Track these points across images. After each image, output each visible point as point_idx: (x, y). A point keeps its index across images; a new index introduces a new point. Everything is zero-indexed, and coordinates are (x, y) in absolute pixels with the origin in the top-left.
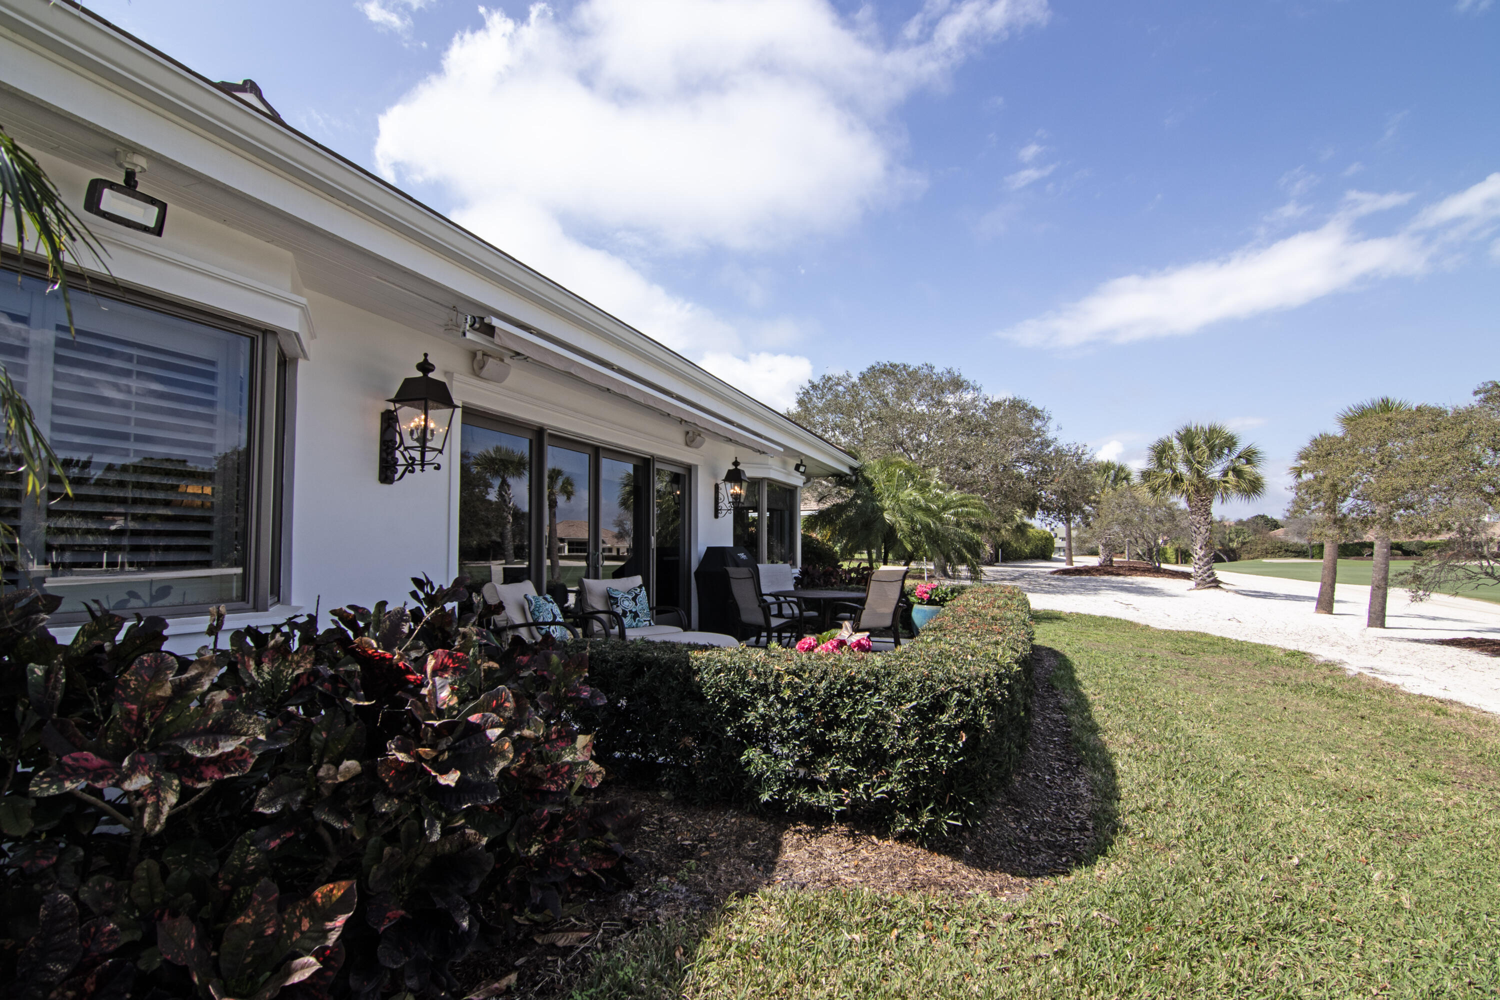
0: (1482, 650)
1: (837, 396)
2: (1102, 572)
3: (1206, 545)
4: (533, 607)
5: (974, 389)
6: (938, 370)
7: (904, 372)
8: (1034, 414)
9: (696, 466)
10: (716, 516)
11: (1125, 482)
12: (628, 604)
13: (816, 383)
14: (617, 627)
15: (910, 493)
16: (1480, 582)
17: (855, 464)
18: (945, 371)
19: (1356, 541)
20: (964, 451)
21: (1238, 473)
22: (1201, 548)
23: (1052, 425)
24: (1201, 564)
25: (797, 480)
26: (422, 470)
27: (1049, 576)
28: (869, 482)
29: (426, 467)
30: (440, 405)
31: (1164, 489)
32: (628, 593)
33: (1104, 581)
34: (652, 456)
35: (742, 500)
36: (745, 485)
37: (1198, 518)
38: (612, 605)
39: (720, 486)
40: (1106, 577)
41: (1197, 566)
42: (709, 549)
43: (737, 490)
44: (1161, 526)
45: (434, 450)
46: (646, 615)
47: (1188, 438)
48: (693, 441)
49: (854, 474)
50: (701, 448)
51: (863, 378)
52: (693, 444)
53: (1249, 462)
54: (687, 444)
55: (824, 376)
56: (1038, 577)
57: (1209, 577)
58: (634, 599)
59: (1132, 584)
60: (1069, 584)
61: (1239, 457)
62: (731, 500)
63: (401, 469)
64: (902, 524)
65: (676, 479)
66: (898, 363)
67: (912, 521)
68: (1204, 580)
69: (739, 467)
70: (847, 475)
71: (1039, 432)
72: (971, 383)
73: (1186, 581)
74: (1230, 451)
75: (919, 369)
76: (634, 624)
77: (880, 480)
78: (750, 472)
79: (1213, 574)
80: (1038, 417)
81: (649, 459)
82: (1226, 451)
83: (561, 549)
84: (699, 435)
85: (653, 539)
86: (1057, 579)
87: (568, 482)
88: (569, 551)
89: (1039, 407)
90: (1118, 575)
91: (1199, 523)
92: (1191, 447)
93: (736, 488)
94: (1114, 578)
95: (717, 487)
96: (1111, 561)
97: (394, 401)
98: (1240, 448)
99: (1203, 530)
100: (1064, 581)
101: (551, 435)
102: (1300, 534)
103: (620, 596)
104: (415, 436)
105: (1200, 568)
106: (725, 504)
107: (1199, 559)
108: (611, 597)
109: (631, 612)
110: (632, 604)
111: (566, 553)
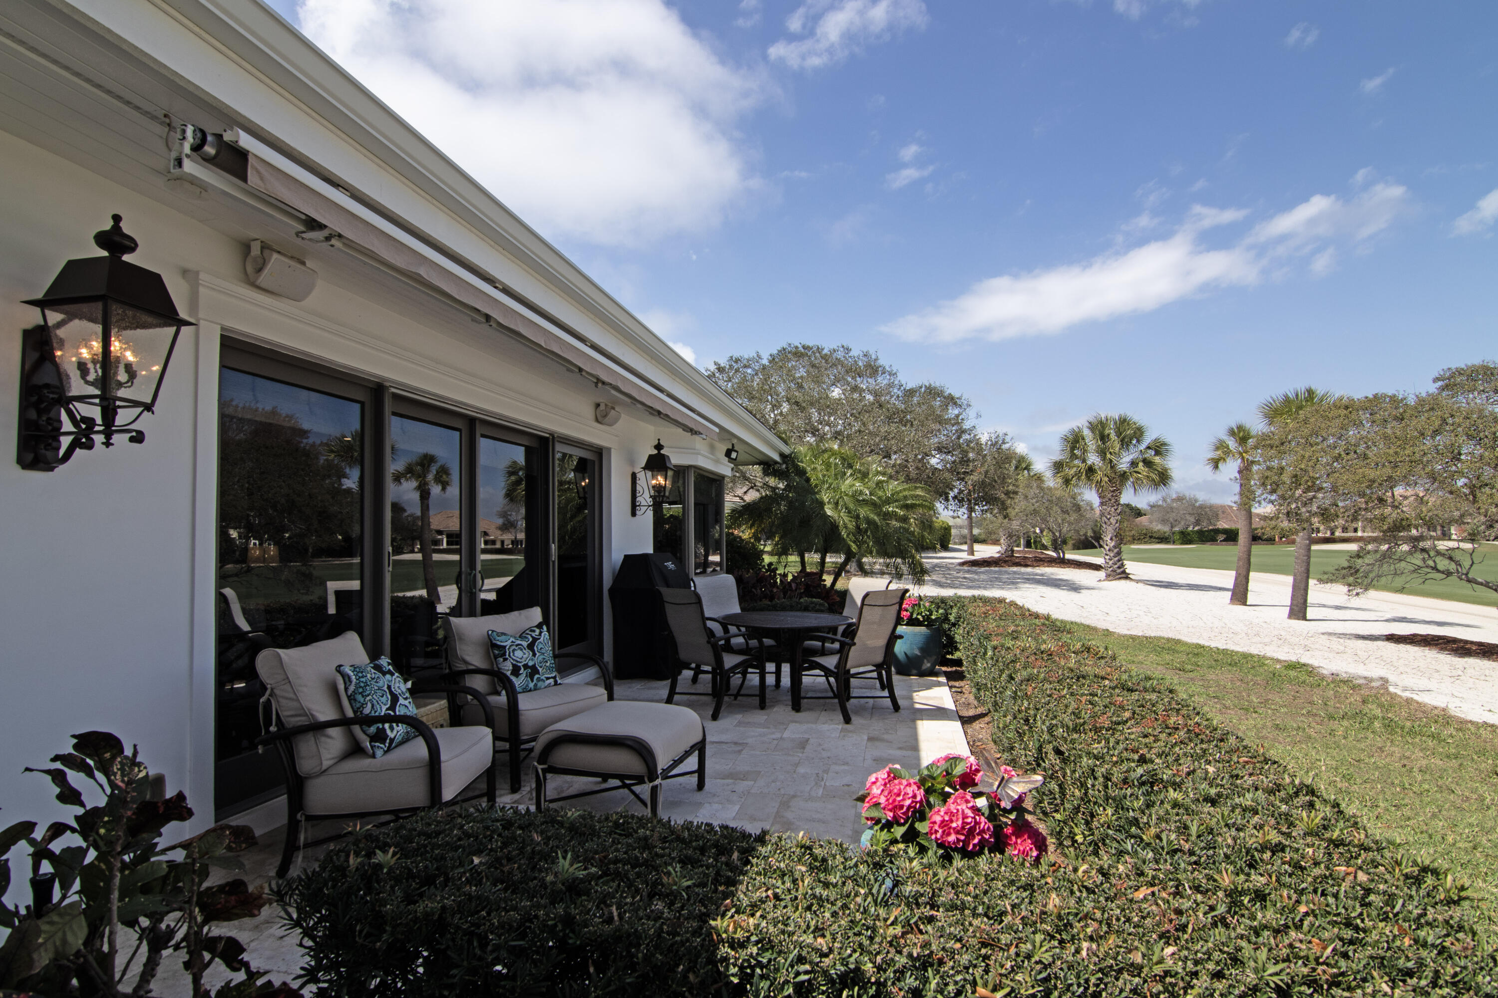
0: (1442, 649)
1: (744, 379)
2: (1010, 563)
3: (1116, 536)
4: (352, 688)
5: (890, 374)
6: (855, 353)
7: (817, 355)
8: (951, 400)
9: (609, 449)
10: (634, 514)
11: (1026, 472)
12: (522, 656)
13: (722, 365)
14: (504, 692)
15: (850, 484)
16: (1429, 576)
17: (786, 450)
18: (861, 354)
19: (1211, 528)
20: (885, 438)
21: (1148, 463)
22: (1111, 539)
23: (971, 413)
24: (1112, 555)
25: (725, 469)
26: (108, 444)
27: (958, 567)
28: (802, 473)
29: (116, 438)
30: (146, 318)
31: (1079, 478)
32: (522, 637)
33: (1015, 573)
34: (552, 435)
35: (667, 494)
36: (670, 473)
37: (1109, 509)
38: (496, 657)
39: (638, 475)
40: (1015, 569)
41: (1107, 557)
42: (627, 557)
43: (661, 480)
44: (1067, 516)
45: (135, 404)
46: (550, 669)
47: (1099, 428)
48: (605, 416)
49: (784, 462)
50: (614, 427)
51: (773, 360)
52: (606, 420)
53: (1158, 453)
54: (597, 420)
55: (732, 357)
56: (949, 569)
57: (1119, 568)
58: (531, 647)
59: (1042, 575)
60: (983, 577)
61: (1149, 448)
62: (652, 493)
63: (66, 441)
64: (843, 519)
65: (583, 466)
66: (811, 345)
67: (857, 517)
68: (1115, 571)
69: (662, 452)
70: (776, 463)
71: (957, 420)
72: (887, 368)
73: (1096, 572)
74: (1138, 441)
75: (834, 351)
76: (531, 685)
77: (815, 471)
78: (676, 459)
79: (1123, 565)
80: (955, 404)
81: (547, 438)
82: (1134, 442)
83: (437, 542)
84: (613, 408)
85: (554, 547)
86: (968, 571)
87: (444, 471)
88: (448, 544)
89: (956, 394)
90: (1026, 566)
91: (1109, 514)
92: (1104, 438)
93: (659, 478)
94: (1023, 570)
95: (634, 477)
96: (1013, 551)
97: (42, 304)
98: (1148, 440)
99: (1113, 521)
100: (976, 573)
101: (396, 396)
102: (1164, 521)
103: (508, 643)
104: (91, 377)
105: (1110, 560)
106: (645, 498)
107: (1109, 550)
108: (494, 646)
109: (526, 666)
110: (528, 654)
111: (445, 545)
